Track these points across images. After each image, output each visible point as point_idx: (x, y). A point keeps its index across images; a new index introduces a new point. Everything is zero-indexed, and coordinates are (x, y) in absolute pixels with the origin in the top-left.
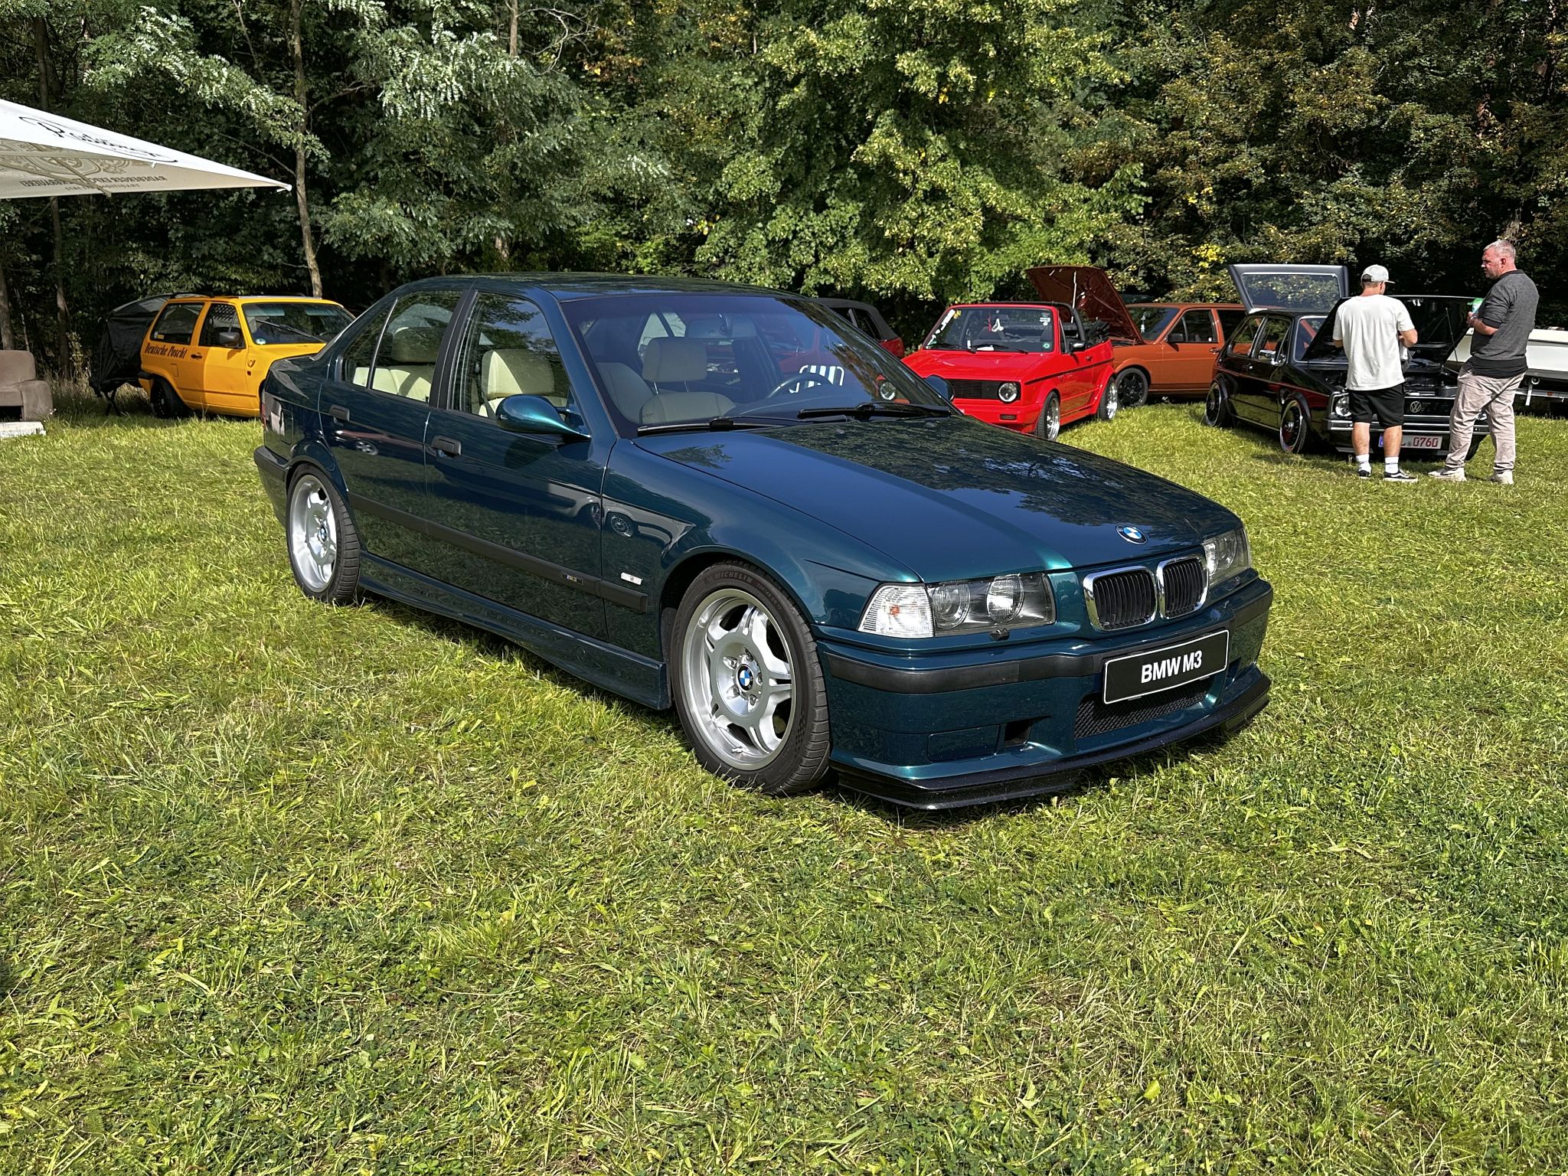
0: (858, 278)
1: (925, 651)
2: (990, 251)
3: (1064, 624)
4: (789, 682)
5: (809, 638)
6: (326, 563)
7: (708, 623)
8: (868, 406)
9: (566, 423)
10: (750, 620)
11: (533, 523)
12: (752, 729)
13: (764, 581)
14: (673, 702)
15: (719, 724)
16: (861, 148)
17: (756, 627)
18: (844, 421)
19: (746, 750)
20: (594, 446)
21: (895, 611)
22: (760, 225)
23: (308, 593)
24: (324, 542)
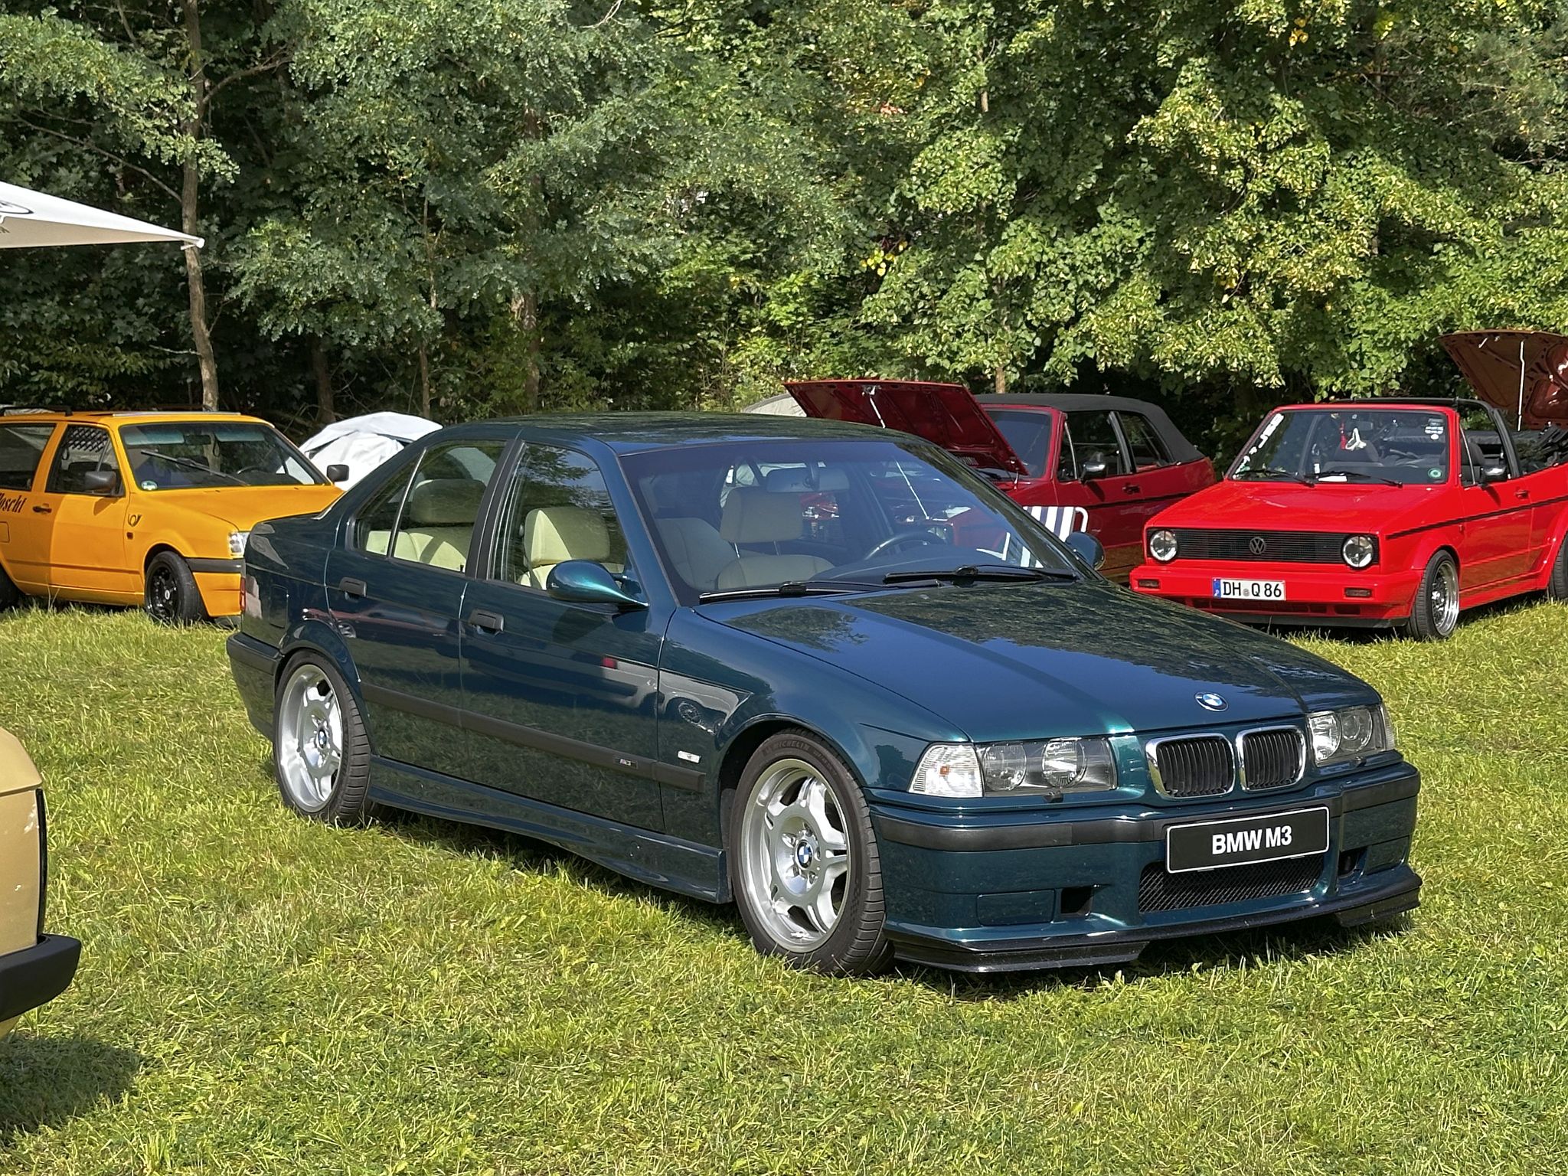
0: (1144, 351)
1: (977, 811)
2: (1396, 296)
3: (1127, 790)
4: (844, 852)
5: (863, 803)
6: (325, 775)
7: (768, 800)
8: (969, 569)
9: (622, 591)
10: (808, 792)
11: (584, 716)
12: (810, 908)
13: (820, 748)
14: (734, 897)
15: (779, 910)
16: (1146, 120)
17: (814, 799)
18: (936, 586)
19: (804, 934)
20: (653, 614)
21: (944, 772)
22: (978, 257)
23: (302, 813)
24: (323, 749)
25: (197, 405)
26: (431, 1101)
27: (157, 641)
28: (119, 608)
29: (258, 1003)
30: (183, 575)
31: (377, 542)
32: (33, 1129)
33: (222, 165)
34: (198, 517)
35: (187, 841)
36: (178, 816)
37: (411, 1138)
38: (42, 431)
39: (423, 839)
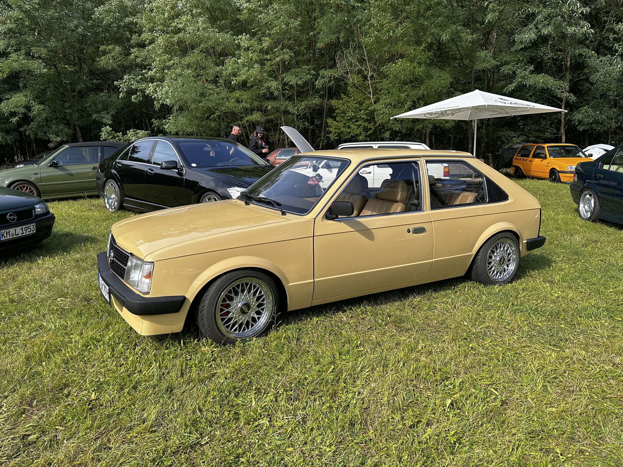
6: (589, 212)
23: (583, 219)
24: (589, 207)
25: (561, 142)
26: (616, 278)
27: (551, 185)
28: (544, 179)
29: (577, 253)
30: (557, 174)
31: (606, 167)
32: (534, 271)
33: (573, 98)
34: (561, 163)
35: (560, 222)
36: (558, 217)
37: (613, 285)
38: (532, 147)
39: (611, 227)
